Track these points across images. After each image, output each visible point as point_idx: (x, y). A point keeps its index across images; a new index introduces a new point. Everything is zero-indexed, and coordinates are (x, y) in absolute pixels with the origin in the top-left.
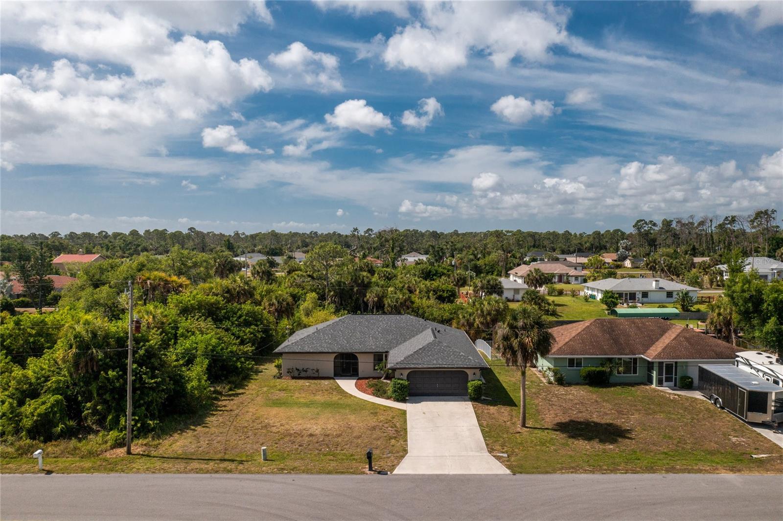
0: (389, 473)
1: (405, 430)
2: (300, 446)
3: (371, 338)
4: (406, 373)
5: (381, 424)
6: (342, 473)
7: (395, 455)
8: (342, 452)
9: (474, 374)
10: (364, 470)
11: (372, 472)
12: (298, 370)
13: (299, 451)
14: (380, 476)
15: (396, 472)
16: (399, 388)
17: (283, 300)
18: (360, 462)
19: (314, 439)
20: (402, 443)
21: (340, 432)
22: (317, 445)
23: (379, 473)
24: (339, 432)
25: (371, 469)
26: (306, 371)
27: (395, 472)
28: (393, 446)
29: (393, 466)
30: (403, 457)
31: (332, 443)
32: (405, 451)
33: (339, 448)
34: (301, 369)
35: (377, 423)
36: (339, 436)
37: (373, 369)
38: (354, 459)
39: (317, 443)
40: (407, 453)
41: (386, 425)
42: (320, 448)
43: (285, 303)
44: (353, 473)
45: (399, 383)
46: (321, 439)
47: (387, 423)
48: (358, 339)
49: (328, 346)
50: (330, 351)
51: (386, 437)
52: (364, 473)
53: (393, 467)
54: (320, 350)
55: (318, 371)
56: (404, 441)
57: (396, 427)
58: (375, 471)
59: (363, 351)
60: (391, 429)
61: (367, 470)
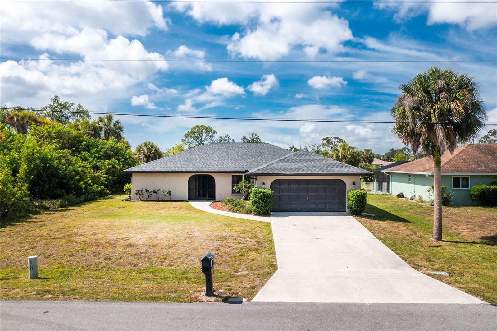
0: (244, 300)
1: (271, 241)
2: (105, 259)
3: (229, 161)
4: (269, 181)
5: (235, 235)
6: (155, 299)
7: (256, 272)
8: (170, 268)
9: (354, 183)
10: (197, 294)
11: (213, 299)
12: (148, 191)
13: (102, 265)
14: (227, 306)
15: (258, 298)
16: (260, 198)
17: (152, 147)
18: (195, 282)
19: (132, 250)
20: (267, 256)
21: (175, 243)
22: (133, 258)
23: (226, 300)
24: (171, 243)
25: (210, 292)
26: (157, 193)
27: (256, 299)
28: (253, 260)
29: (253, 288)
30: (270, 274)
31: (157, 255)
32: (273, 267)
33: (167, 263)
34: (151, 190)
35: (231, 234)
36: (170, 247)
37: (230, 191)
38: (186, 278)
39: (135, 255)
40: (276, 269)
41: (242, 236)
42: (135, 263)
43: (153, 149)
44: (174, 300)
45: (261, 192)
46: (142, 251)
47: (244, 233)
48: (216, 161)
49: (183, 166)
50: (184, 170)
51: (242, 249)
52: (196, 300)
53: (253, 290)
54: (173, 169)
55: (169, 193)
56: (271, 254)
57: (256, 237)
58: (218, 296)
59: (221, 170)
60: (250, 240)
61: (202, 296)
